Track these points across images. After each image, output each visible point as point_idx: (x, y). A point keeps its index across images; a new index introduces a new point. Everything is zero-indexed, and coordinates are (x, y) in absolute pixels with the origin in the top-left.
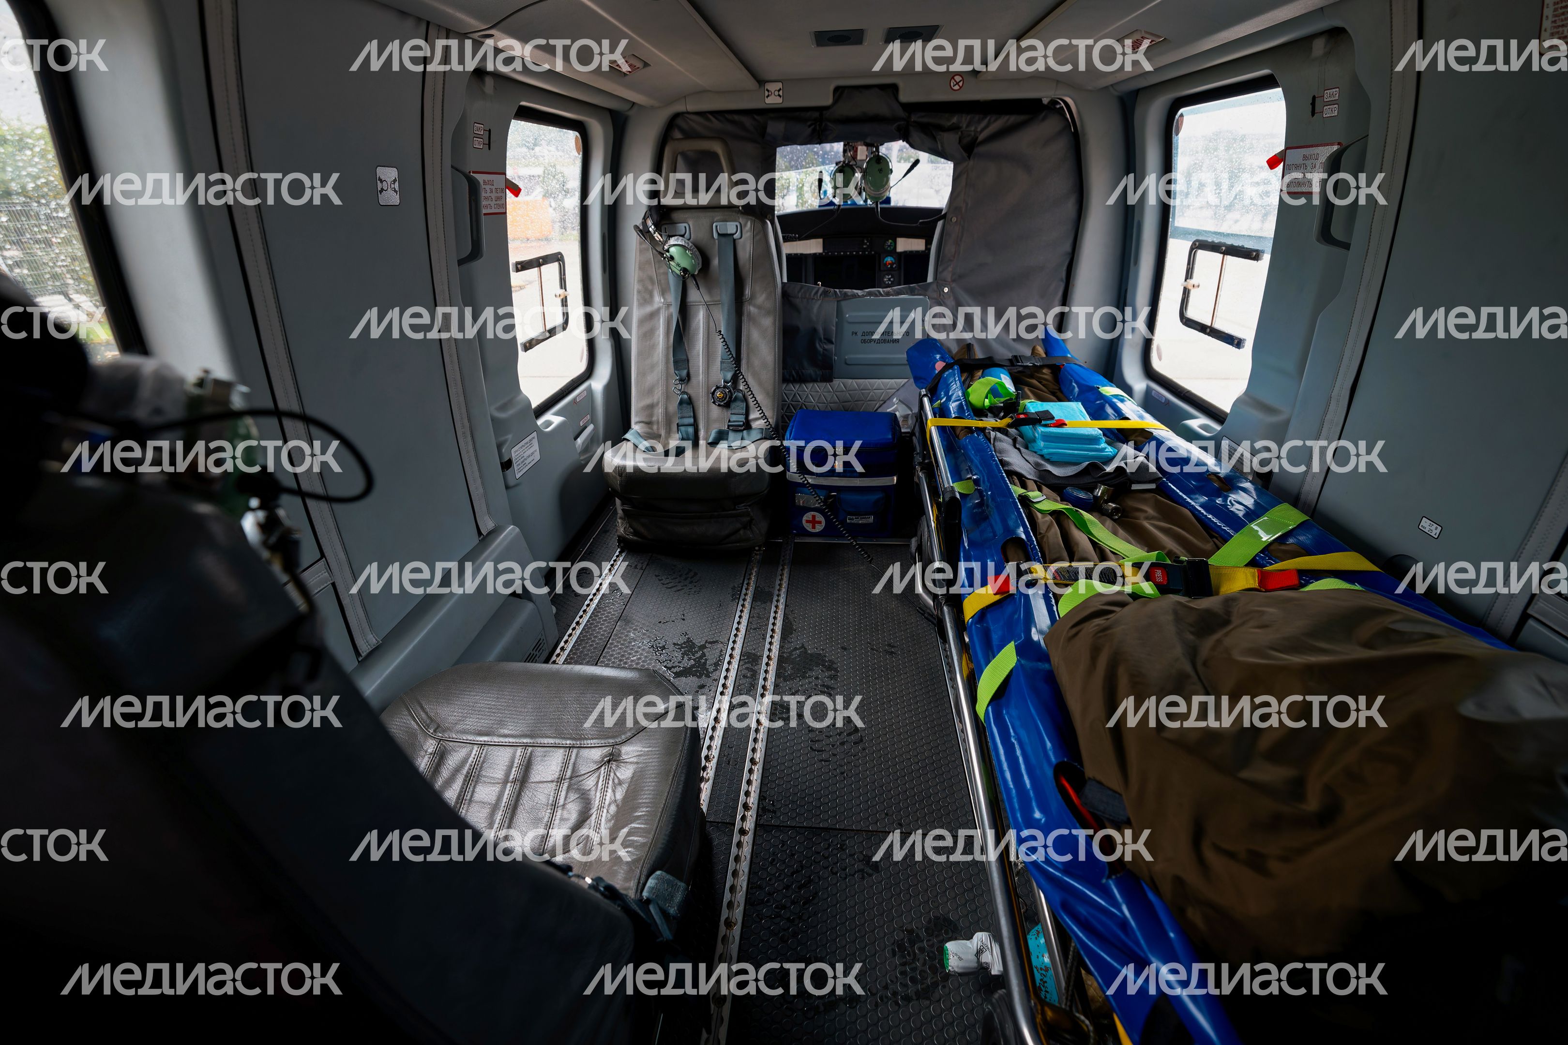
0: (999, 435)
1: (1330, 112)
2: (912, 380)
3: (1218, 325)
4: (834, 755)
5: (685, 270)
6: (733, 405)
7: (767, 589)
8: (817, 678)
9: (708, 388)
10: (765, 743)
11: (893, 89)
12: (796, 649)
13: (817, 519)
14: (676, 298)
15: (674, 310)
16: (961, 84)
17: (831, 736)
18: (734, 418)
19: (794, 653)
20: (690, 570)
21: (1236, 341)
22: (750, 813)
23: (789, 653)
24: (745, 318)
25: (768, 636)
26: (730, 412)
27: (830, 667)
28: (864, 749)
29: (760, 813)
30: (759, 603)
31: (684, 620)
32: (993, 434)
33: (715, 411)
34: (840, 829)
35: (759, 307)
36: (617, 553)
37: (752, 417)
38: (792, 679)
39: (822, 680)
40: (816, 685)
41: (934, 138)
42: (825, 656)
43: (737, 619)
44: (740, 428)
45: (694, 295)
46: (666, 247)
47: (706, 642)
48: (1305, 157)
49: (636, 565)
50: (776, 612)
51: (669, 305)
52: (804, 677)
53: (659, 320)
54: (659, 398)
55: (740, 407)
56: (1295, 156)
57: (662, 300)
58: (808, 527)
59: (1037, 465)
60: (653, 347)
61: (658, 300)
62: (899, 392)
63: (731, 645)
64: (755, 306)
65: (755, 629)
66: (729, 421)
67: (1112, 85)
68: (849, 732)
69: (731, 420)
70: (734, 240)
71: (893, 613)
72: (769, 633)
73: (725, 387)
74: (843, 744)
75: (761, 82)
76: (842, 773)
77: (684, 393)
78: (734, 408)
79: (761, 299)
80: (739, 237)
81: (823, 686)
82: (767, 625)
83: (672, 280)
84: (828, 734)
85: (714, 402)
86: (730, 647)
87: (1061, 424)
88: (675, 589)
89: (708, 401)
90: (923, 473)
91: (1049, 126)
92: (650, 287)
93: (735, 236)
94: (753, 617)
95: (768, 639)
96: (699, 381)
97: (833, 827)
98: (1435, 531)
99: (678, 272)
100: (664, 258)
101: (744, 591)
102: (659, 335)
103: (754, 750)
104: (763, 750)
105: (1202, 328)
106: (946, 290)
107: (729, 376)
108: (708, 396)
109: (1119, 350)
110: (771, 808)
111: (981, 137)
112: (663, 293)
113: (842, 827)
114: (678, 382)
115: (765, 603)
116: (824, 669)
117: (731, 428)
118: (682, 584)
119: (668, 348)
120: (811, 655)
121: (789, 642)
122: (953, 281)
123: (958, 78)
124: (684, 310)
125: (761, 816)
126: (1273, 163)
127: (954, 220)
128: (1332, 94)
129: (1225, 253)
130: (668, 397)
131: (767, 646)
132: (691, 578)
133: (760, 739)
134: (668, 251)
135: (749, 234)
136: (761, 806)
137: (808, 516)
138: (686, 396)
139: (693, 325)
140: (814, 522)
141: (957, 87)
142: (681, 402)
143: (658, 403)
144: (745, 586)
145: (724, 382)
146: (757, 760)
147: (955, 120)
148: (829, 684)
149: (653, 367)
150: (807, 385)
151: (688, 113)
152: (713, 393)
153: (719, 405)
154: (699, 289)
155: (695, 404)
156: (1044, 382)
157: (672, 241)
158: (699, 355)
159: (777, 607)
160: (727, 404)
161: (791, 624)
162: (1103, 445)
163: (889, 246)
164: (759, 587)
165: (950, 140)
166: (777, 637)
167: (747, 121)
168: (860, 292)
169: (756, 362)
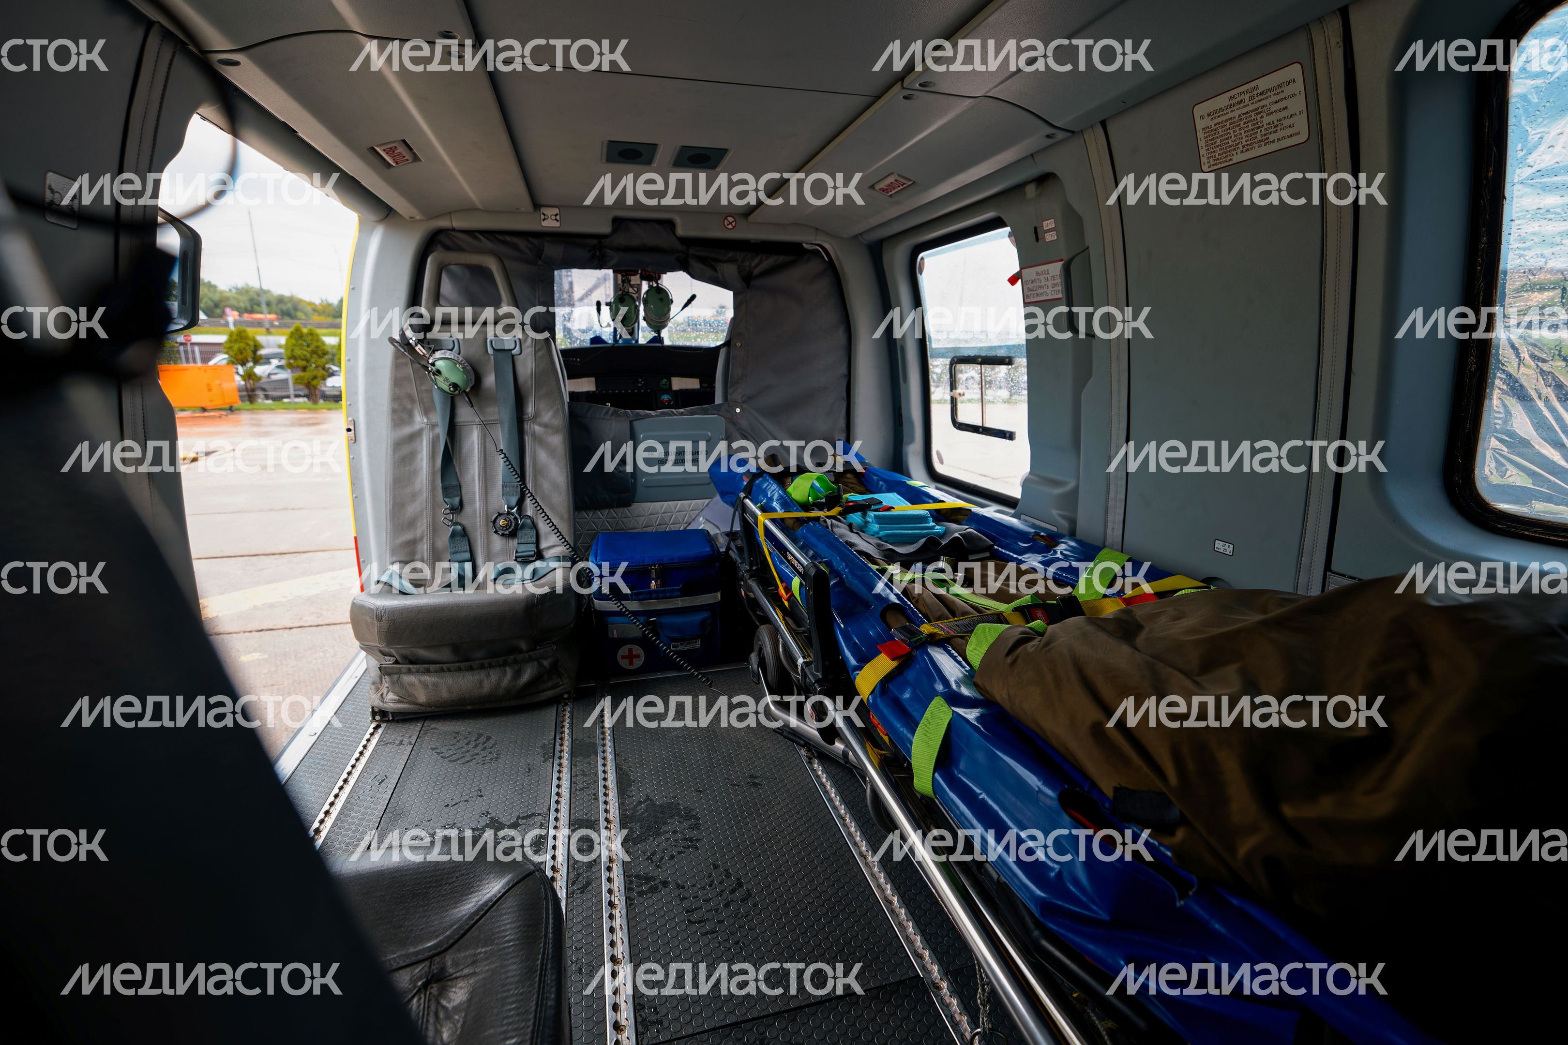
0: (834, 522)
1: (1050, 237)
2: (718, 498)
3: (988, 425)
4: (721, 922)
5: (455, 386)
6: (520, 533)
7: (587, 740)
8: (675, 832)
9: (487, 516)
10: (625, 930)
11: (670, 224)
12: (640, 803)
13: (634, 653)
14: (443, 418)
15: (441, 431)
16: (734, 224)
17: (710, 899)
18: (522, 548)
19: (639, 808)
20: (480, 735)
21: (1008, 435)
22: (626, 1035)
23: (632, 809)
24: (528, 439)
25: (601, 794)
26: (516, 541)
27: (688, 815)
28: (755, 905)
29: (640, 1028)
30: (580, 759)
31: (481, 796)
32: (829, 521)
33: (498, 542)
34: (754, 1019)
35: (545, 426)
36: (371, 730)
37: (543, 545)
38: (644, 840)
39: (682, 833)
40: (676, 841)
41: (715, 269)
42: (679, 804)
43: (555, 782)
44: (531, 559)
45: (465, 413)
46: (430, 361)
47: (518, 818)
48: (1038, 274)
49: (402, 741)
50: (604, 765)
51: (433, 426)
52: (658, 834)
53: (421, 442)
54: (423, 532)
55: (528, 535)
56: (1029, 273)
57: (425, 420)
58: (624, 663)
59: (879, 546)
60: (414, 473)
61: (420, 420)
62: (704, 512)
63: (553, 815)
64: (540, 425)
65: (582, 789)
66: (517, 552)
67: (860, 234)
68: (731, 888)
69: (519, 550)
70: (513, 356)
71: (745, 741)
72: (601, 791)
73: (509, 513)
74: (727, 905)
75: (537, 206)
76: (737, 943)
77: (457, 524)
78: (522, 537)
79: (547, 417)
80: (519, 352)
81: (685, 839)
82: (596, 782)
83: (437, 398)
84: (705, 897)
85: (496, 532)
86: (552, 818)
87: (889, 509)
88: (463, 761)
89: (487, 531)
90: (754, 580)
91: (813, 267)
92: (409, 406)
93: (513, 352)
94: (577, 775)
95: (602, 799)
96: (475, 511)
97: (745, 1018)
98: (1229, 549)
99: (446, 388)
100: (429, 372)
101: (558, 748)
102: (422, 460)
103: (612, 944)
104: (626, 940)
105: (974, 429)
106: (738, 410)
107: (514, 500)
108: (487, 525)
109: (904, 459)
110: (654, 1018)
111: (756, 272)
112: (426, 412)
113: (756, 1015)
114: (448, 511)
115: (589, 756)
116: (682, 820)
117: (519, 559)
118: (471, 753)
119: (433, 474)
120: (661, 806)
121: (629, 796)
122: (744, 402)
123: (730, 219)
124: (453, 431)
125: (642, 1033)
126: (1013, 280)
127: (739, 344)
128: (1049, 224)
129: (981, 364)
130: (435, 530)
131: (602, 807)
132: (484, 743)
133: (618, 927)
134: (433, 364)
135: (529, 350)
136: (639, 1019)
137: (623, 651)
138: (459, 527)
139: (466, 447)
140: (631, 657)
141: (730, 227)
142: (453, 535)
143: (422, 538)
144: (558, 741)
145: (508, 508)
146: (620, 956)
147: (730, 255)
148: (692, 835)
149: (414, 496)
150: (603, 511)
151: (454, 230)
152: (494, 522)
153: (503, 535)
154: (472, 406)
155: (471, 536)
156: (851, 485)
157: (438, 354)
158: (474, 480)
159: (604, 758)
160: (512, 533)
161: (627, 775)
162: (932, 524)
163: (665, 385)
164: (576, 739)
165: (730, 270)
166: (613, 794)
167: (521, 243)
168: (652, 413)
169: (546, 485)
